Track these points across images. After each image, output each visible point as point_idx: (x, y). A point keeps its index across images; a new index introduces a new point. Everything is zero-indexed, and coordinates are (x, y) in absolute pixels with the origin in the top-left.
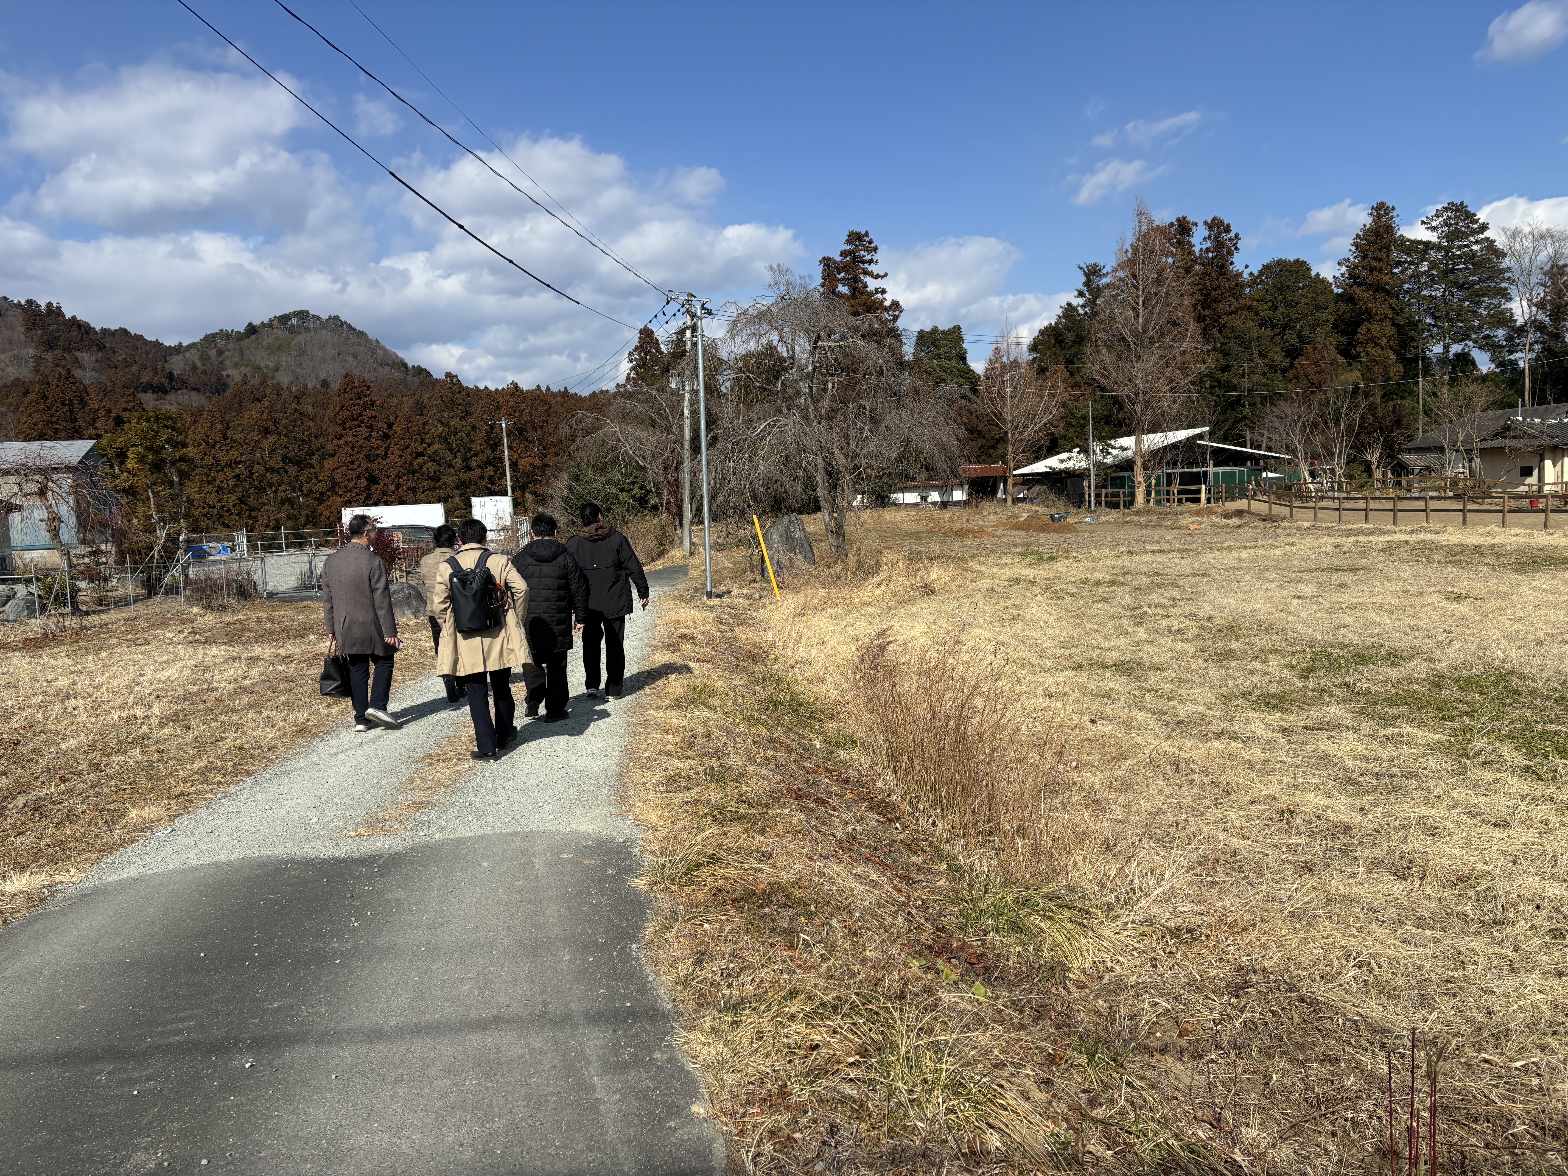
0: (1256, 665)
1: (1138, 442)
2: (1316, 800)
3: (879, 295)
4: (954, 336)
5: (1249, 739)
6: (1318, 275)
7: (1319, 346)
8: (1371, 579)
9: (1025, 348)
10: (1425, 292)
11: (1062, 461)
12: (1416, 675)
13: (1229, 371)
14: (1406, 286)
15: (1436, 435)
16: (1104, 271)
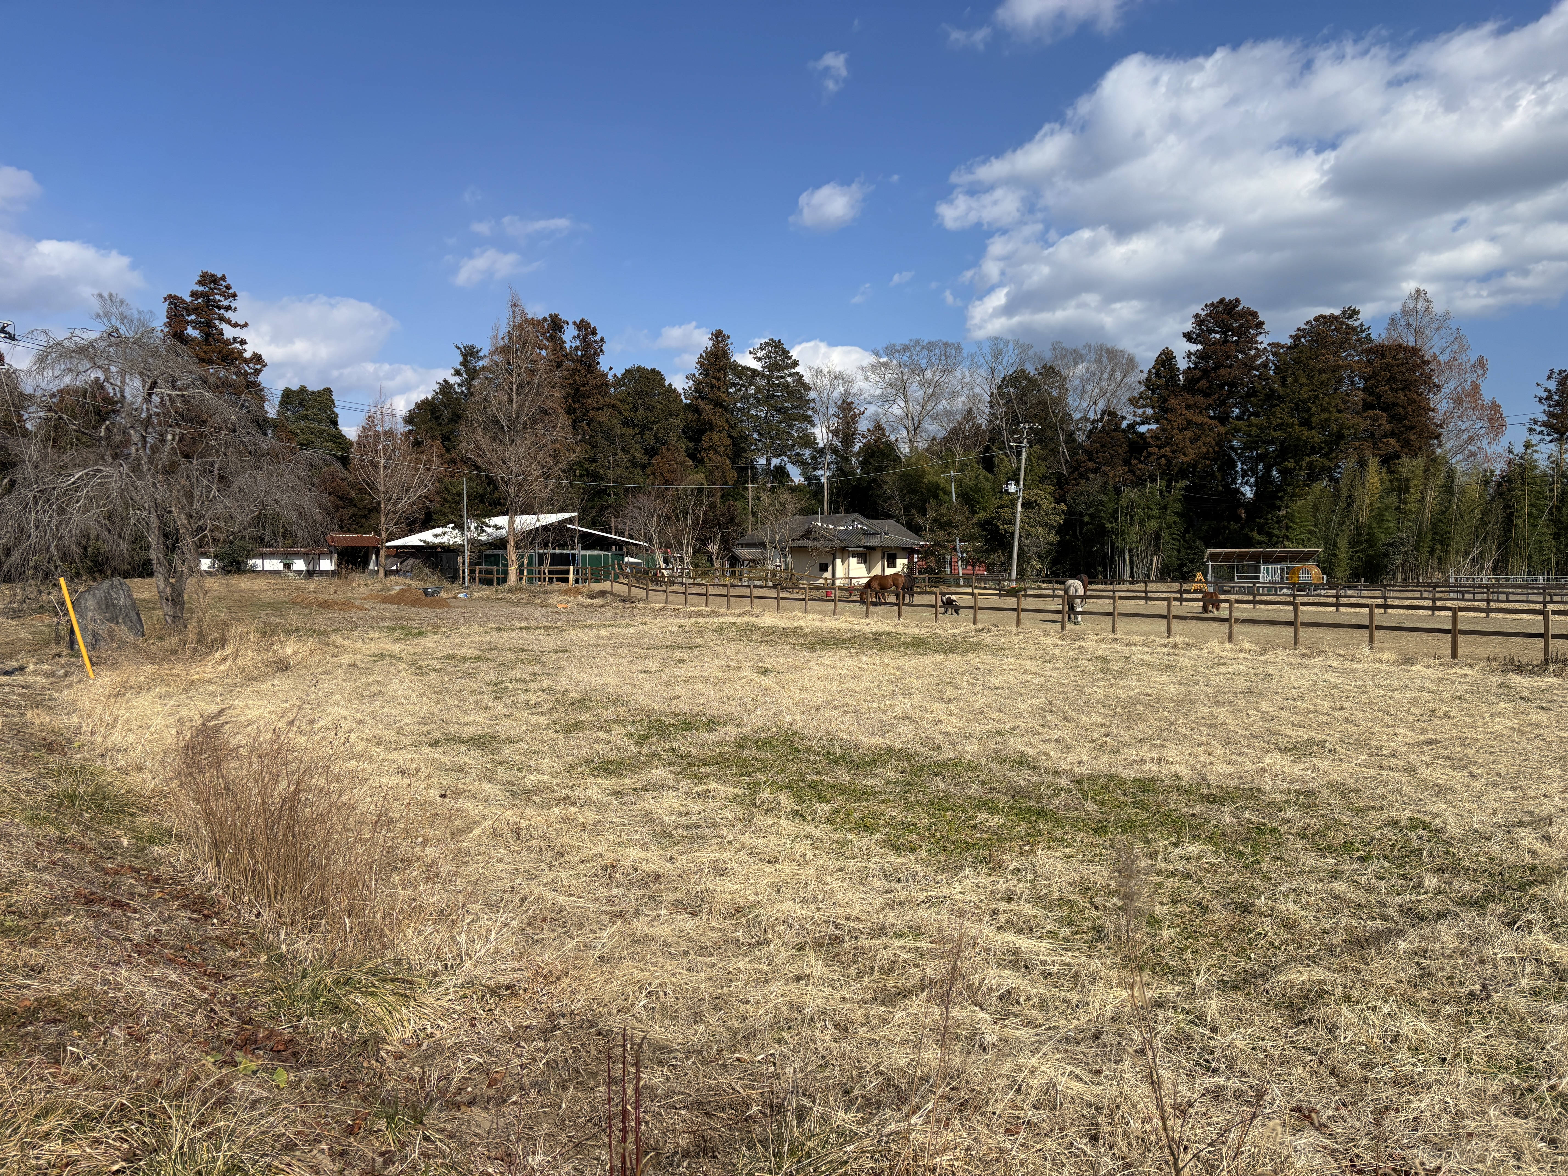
0: (601, 734)
1: (512, 522)
2: (635, 853)
3: (238, 345)
4: (325, 398)
5: (585, 804)
6: (670, 385)
7: (672, 448)
8: (704, 655)
9: (400, 420)
10: (752, 412)
11: (436, 536)
12: (727, 739)
13: (596, 462)
14: (739, 405)
15: (761, 534)
16: (481, 354)
